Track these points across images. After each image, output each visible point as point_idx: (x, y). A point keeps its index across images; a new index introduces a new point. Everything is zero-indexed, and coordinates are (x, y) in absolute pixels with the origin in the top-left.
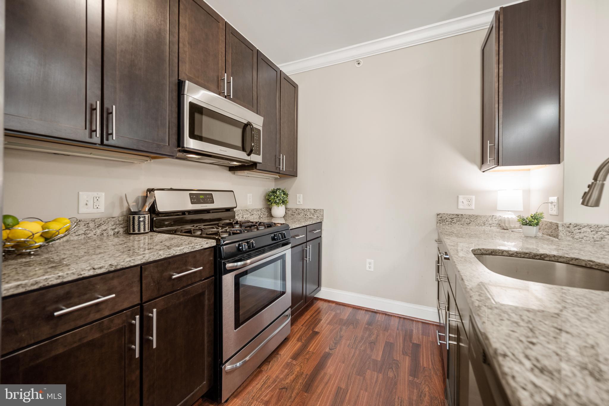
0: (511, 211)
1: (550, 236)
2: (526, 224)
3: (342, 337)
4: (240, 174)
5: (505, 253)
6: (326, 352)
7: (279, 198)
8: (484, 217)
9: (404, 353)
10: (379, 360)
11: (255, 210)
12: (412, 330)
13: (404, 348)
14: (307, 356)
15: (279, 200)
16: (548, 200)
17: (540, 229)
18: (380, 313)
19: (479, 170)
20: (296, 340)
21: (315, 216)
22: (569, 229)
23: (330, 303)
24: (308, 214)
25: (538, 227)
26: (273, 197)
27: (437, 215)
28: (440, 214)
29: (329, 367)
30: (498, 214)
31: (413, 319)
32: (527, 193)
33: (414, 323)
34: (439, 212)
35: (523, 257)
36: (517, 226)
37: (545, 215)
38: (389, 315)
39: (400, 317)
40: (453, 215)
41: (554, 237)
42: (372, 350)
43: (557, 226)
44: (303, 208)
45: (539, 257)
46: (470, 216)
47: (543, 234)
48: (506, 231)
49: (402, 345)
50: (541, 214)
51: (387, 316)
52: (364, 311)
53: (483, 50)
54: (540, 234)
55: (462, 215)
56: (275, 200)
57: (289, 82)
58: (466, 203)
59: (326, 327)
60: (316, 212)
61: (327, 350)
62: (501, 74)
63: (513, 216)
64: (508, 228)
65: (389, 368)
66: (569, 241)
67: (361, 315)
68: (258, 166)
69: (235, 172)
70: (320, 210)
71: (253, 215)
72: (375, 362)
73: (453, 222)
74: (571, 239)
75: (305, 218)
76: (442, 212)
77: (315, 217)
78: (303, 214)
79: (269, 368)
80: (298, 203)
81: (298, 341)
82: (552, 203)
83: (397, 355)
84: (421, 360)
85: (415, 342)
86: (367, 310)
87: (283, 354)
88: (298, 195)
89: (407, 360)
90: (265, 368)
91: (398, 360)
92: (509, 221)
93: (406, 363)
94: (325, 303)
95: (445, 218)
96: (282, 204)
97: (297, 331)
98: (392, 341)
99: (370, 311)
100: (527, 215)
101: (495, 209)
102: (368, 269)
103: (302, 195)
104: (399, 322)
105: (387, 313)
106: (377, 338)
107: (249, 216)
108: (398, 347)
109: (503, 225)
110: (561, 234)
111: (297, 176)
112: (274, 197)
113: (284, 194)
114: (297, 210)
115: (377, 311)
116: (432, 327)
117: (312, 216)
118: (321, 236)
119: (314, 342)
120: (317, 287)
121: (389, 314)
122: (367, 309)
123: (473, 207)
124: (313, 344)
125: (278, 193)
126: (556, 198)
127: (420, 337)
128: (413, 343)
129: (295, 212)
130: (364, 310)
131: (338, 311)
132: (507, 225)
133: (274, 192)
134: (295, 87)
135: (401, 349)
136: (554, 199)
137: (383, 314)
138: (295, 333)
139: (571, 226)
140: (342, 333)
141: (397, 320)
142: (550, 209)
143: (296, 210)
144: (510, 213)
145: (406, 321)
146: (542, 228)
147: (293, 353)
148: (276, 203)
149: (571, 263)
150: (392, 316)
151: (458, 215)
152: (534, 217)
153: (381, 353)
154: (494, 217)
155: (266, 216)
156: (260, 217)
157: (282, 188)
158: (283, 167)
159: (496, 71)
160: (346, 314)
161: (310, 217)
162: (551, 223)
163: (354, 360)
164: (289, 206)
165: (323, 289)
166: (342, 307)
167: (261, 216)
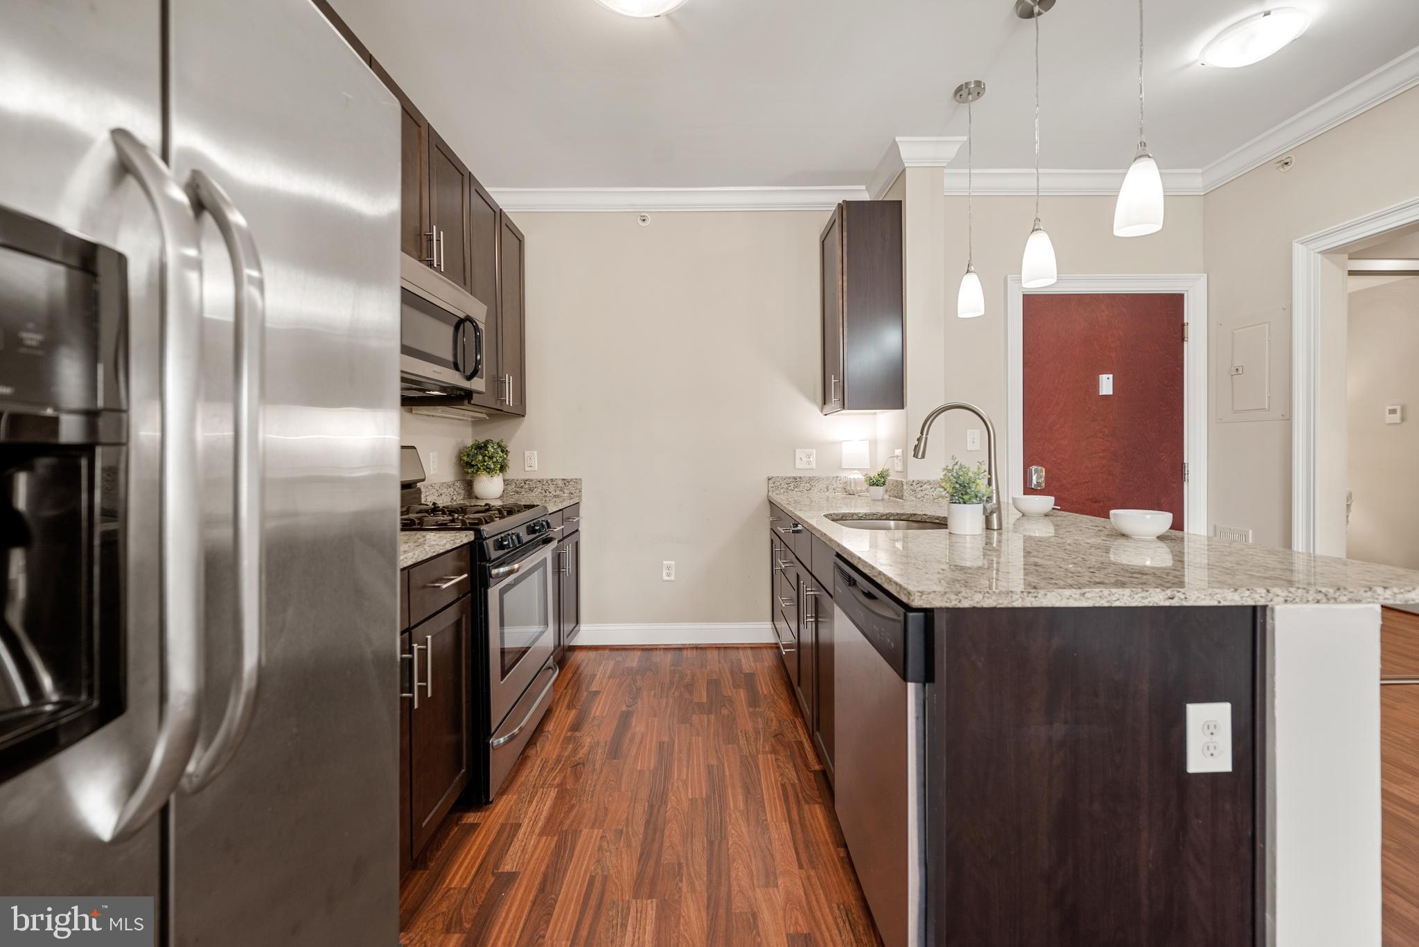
0: (858, 469)
1: (896, 497)
2: (873, 485)
3: (640, 689)
4: (425, 413)
5: (855, 517)
6: (624, 711)
7: (495, 460)
8: (828, 478)
9: (736, 686)
10: (705, 701)
11: (445, 485)
12: (740, 660)
13: (734, 681)
14: (596, 723)
15: (494, 462)
16: (894, 452)
17: (886, 491)
18: (687, 648)
19: (820, 413)
20: (564, 708)
21: (566, 491)
22: (912, 487)
23: (598, 650)
24: (552, 488)
25: (885, 486)
26: (480, 458)
27: (769, 479)
28: (772, 477)
29: (635, 726)
30: (843, 475)
31: (738, 646)
32: (873, 443)
33: (740, 651)
34: (770, 475)
35: (872, 519)
36: (863, 489)
37: (891, 472)
38: (701, 648)
39: (719, 648)
40: (789, 478)
41: (900, 498)
42: (691, 693)
43: (902, 484)
44: (540, 477)
45: (885, 517)
46: (811, 479)
47: (890, 496)
48: (852, 496)
49: (730, 680)
50: (888, 470)
51: (699, 651)
52: (662, 652)
53: (823, 242)
54: (886, 497)
55: (800, 478)
56: (485, 464)
57: (513, 232)
58: (805, 459)
59: (607, 683)
60: (567, 484)
61: (624, 708)
62: (845, 289)
63: (858, 476)
64: (855, 492)
65: (721, 707)
66: (913, 501)
67: (657, 657)
68: (476, 399)
69: (412, 409)
70: (575, 480)
71: (441, 495)
72: (700, 705)
73: (790, 488)
74: (914, 499)
75: (545, 496)
76: (775, 475)
77: (566, 495)
78: (539, 490)
79: (539, 751)
80: (527, 469)
81: (569, 709)
82: (897, 457)
83: (728, 691)
84: (760, 688)
85: (747, 672)
86: (667, 649)
87: (552, 729)
88: (527, 453)
89: (742, 692)
90: (532, 752)
91: (730, 694)
92: (856, 482)
93: (742, 695)
94: (590, 652)
95: (779, 484)
96: (498, 472)
97: (559, 698)
98: (715, 677)
99: (670, 649)
100: (874, 474)
101: (840, 468)
102: (666, 578)
103: (536, 453)
104: (719, 655)
105: (699, 646)
106: (693, 679)
107: (435, 497)
108: (727, 683)
109: (849, 489)
110: (905, 494)
111: (524, 416)
112: (484, 457)
113: (502, 451)
114: (527, 482)
115: (682, 646)
116: (765, 651)
117: (558, 493)
118: (577, 530)
119: (597, 704)
120: (575, 624)
121: (701, 646)
122: (666, 647)
123: (814, 465)
124: (598, 707)
125: (490, 449)
126: (900, 450)
127: (752, 664)
128: (745, 674)
129: (522, 487)
130: (660, 649)
131: (619, 659)
132: (853, 488)
133: (481, 447)
134: (520, 241)
135: (731, 683)
136: (898, 452)
137: (691, 648)
138: (558, 700)
139: (914, 483)
140: (638, 684)
141: (715, 652)
142: (896, 465)
143: (525, 483)
144: (856, 471)
145: (728, 651)
146: (889, 490)
147: (570, 724)
148: (488, 470)
149: (911, 519)
150: (706, 648)
151: (795, 478)
152: (882, 475)
153: (704, 694)
154: (839, 478)
155: (462, 497)
156: (452, 499)
157: (496, 440)
158: (509, 399)
159: (840, 283)
160: (633, 661)
161: (555, 494)
162: (897, 481)
163: (669, 710)
164: (511, 474)
165: (584, 627)
166: (623, 653)
167: (455, 498)
